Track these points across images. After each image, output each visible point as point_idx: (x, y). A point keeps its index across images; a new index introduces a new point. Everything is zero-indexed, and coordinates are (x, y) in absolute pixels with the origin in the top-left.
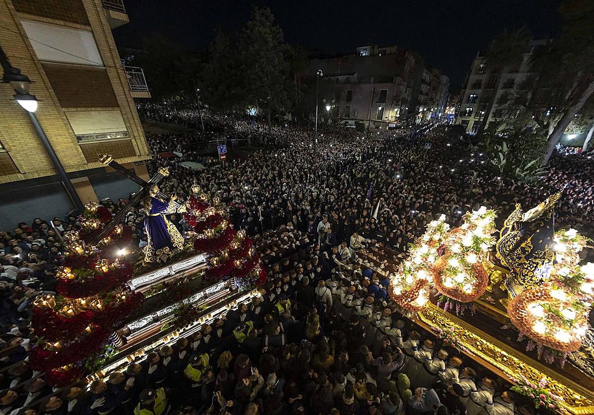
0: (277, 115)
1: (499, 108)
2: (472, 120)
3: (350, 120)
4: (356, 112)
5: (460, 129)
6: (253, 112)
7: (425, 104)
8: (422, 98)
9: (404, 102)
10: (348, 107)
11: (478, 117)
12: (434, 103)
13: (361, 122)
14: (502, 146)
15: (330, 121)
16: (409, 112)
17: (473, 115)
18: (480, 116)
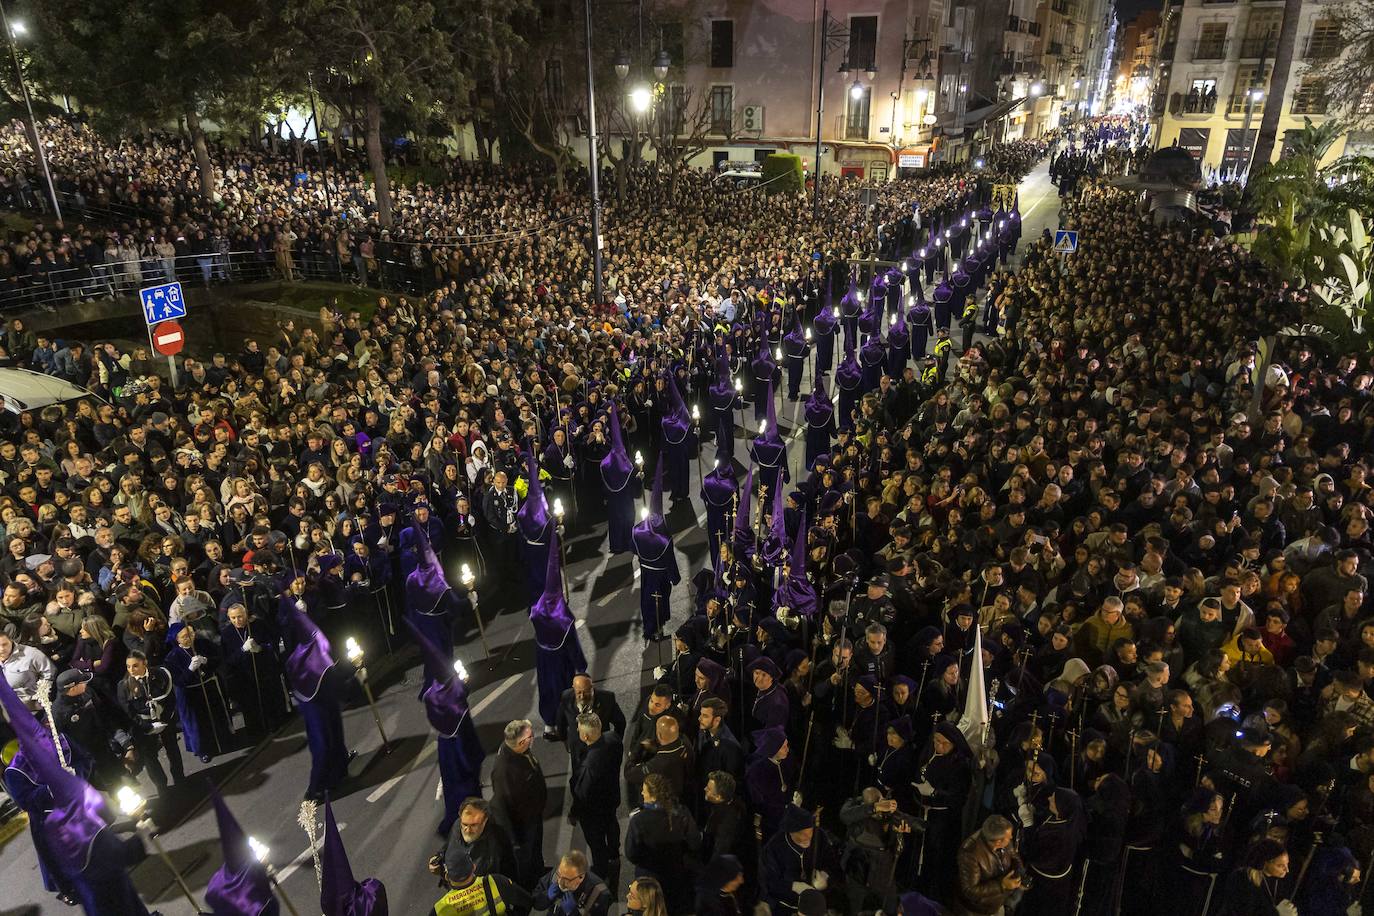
0: (411, 136)
1: (1314, 76)
2: (1219, 125)
3: (733, 143)
4: (758, 112)
5: (1178, 163)
6: (296, 122)
7: (1032, 69)
8: (1019, 45)
9: (949, 62)
10: (722, 92)
11: (1242, 115)
12: (1066, 62)
13: (780, 153)
14: (1347, 226)
15: (649, 154)
16: (975, 104)
17: (1221, 107)
18: (1247, 110)
